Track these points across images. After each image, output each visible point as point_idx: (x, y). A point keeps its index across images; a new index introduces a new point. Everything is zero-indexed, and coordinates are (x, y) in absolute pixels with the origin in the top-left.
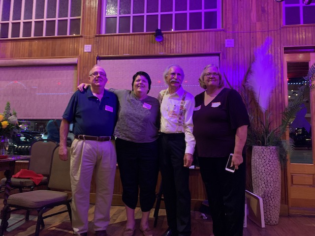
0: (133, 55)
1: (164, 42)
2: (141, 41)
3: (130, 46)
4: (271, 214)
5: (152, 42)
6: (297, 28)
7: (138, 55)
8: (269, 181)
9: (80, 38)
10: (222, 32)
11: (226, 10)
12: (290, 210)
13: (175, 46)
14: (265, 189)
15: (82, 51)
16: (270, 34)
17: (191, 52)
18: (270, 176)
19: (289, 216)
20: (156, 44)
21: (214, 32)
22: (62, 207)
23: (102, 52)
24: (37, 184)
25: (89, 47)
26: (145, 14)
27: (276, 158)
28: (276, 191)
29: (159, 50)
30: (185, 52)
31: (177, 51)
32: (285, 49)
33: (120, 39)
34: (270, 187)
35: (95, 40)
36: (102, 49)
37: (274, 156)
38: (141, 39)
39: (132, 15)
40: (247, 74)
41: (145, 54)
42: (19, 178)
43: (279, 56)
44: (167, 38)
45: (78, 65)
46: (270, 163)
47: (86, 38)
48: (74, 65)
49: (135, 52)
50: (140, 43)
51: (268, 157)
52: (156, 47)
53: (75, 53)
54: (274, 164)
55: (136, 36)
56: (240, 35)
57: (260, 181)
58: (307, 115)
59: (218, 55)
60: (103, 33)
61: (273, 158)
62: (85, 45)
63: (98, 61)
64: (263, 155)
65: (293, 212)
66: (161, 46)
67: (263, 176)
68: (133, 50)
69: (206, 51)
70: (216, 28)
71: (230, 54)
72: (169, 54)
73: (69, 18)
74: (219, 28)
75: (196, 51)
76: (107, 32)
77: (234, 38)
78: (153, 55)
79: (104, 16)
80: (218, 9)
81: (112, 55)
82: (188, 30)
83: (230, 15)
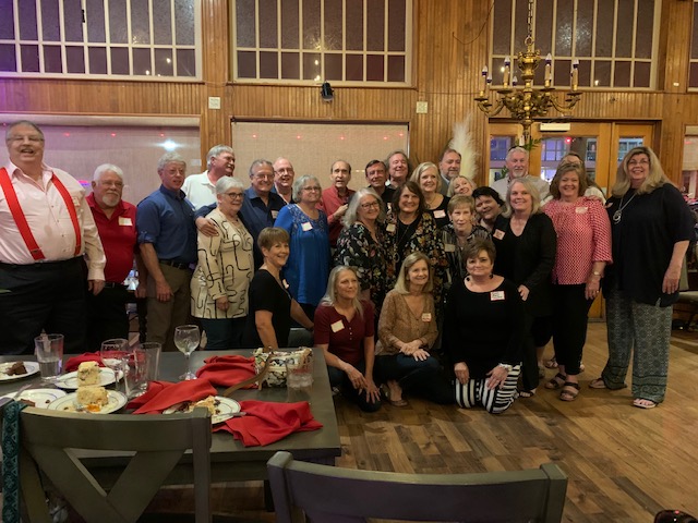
1: (333, 99)
2: (297, 96)
3: (282, 105)
5: (315, 99)
7: (295, 117)
9: (201, 85)
10: (412, 92)
13: (348, 107)
15: (206, 108)
16: (472, 98)
17: (370, 117)
20: (321, 103)
21: (401, 91)
23: (238, 110)
25: (216, 100)
26: (301, 51)
29: (325, 112)
32: (490, 119)
35: (226, 91)
36: (238, 105)
38: (298, 93)
39: (279, 50)
41: (306, 117)
45: (201, 129)
47: (210, 86)
48: (194, 128)
49: (290, 114)
50: (298, 99)
52: (321, 107)
53: (194, 110)
56: (435, 97)
59: (407, 123)
60: (235, 80)
62: (210, 98)
63: (233, 124)
66: (329, 105)
68: (287, 110)
69: (391, 117)
70: (403, 80)
71: (422, 123)
72: (340, 119)
73: (174, 47)
74: (407, 83)
75: (377, 117)
76: (241, 75)
77: (427, 100)
78: (317, 118)
79: (235, 49)
80: (408, 54)
81: (254, 117)
82: (365, 83)
83: (423, 67)
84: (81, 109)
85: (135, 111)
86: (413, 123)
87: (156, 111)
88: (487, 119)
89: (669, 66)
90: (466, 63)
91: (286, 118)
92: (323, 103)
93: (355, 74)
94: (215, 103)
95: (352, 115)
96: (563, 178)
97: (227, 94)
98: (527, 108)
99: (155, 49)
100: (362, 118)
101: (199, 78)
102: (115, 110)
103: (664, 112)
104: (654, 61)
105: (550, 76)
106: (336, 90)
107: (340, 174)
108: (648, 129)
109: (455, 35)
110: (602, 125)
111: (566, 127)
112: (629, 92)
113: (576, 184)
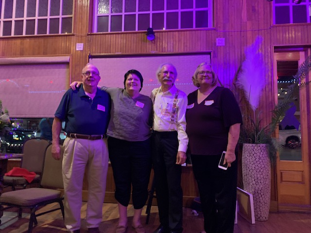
0: (124, 53)
1: (156, 41)
2: (132, 39)
3: (122, 45)
4: (261, 211)
5: (144, 41)
6: (287, 28)
7: (130, 53)
8: (259, 178)
9: (72, 37)
10: (213, 31)
11: (217, 9)
12: (280, 207)
13: (166, 45)
14: (255, 185)
15: (74, 50)
16: (260, 33)
17: (182, 51)
18: (260, 173)
19: (278, 212)
20: (148, 43)
21: (205, 31)
22: (55, 205)
23: (94, 50)
24: (30, 182)
25: (81, 45)
26: (137, 13)
27: (266, 155)
28: (266, 187)
29: (150, 49)
30: (176, 51)
31: (169, 49)
32: (275, 47)
33: (112, 38)
34: (260, 184)
35: (87, 39)
36: (94, 48)
37: (264, 153)
38: (132, 37)
39: (123, 14)
40: (238, 72)
41: (137, 53)
42: (11, 176)
43: (269, 55)
44: (158, 36)
45: (70, 64)
46: (261, 161)
47: (78, 36)
48: (66, 64)
49: (127, 50)
50: (132, 42)
51: (258, 154)
52: (148, 46)
53: (67, 52)
54: (264, 161)
55: (127, 35)
56: (230, 34)
57: (250, 178)
58: (296, 113)
59: (209, 53)
60: (95, 32)
61: (263, 156)
62: (77, 44)
63: (90, 59)
64: (253, 153)
65: (282, 208)
66: (153, 45)
67: (253, 173)
68: (125, 49)
69: (197, 49)
70: (206, 26)
71: (221, 53)
72: (161, 52)
73: (61, 17)
75: (187, 50)
76: (99, 31)
77: (225, 36)
78: (145, 53)
79: (96, 15)
80: (210, 8)
81: (104, 54)
82: (179, 29)
83: (221, 14)
84: (4, 54)
86: (214, 53)
88: (273, 49)
92: (147, 39)
99: (50, 19)
102: (22, 54)
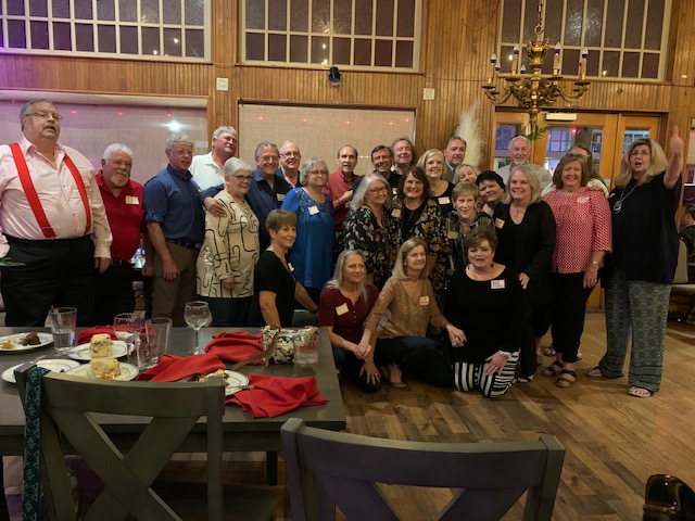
1: (341, 85)
2: (305, 79)
3: (290, 87)
5: (323, 84)
7: (301, 102)
9: (210, 66)
10: (419, 77)
13: (355, 92)
15: (214, 89)
17: (377, 102)
20: (328, 87)
23: (247, 93)
25: (224, 81)
26: (310, 34)
29: (333, 96)
32: (496, 107)
35: (234, 73)
36: (246, 88)
38: (306, 76)
39: (288, 33)
41: (313, 101)
44: (344, 78)
45: (208, 110)
47: (218, 67)
48: (203, 109)
49: (297, 97)
50: (305, 82)
52: (328, 91)
56: (442, 84)
59: (414, 110)
60: (244, 62)
62: (218, 79)
63: (240, 106)
66: (336, 89)
68: (294, 95)
69: (397, 103)
70: (410, 66)
71: (429, 110)
72: (347, 103)
73: (183, 27)
74: (415, 68)
75: (383, 102)
76: (249, 57)
77: (435, 86)
78: (324, 102)
79: (244, 30)
80: (416, 39)
81: (262, 99)
82: (373, 68)
83: (431, 53)
84: (89, 88)
85: (143, 91)
86: (420, 109)
87: (164, 91)
88: (494, 108)
89: (678, 58)
90: (474, 51)
91: (294, 101)
92: (331, 86)
93: (362, 59)
94: (223, 84)
95: (360, 100)
96: (566, 167)
97: (235, 75)
98: (535, 97)
99: (164, 29)
100: (369, 103)
101: (207, 58)
102: (123, 88)
103: (670, 103)
104: (663, 53)
105: (558, 65)
106: (343, 75)
107: (347, 159)
108: (654, 122)
109: (465, 21)
110: (608, 116)
111: (573, 117)
112: (637, 83)
113: (579, 173)
